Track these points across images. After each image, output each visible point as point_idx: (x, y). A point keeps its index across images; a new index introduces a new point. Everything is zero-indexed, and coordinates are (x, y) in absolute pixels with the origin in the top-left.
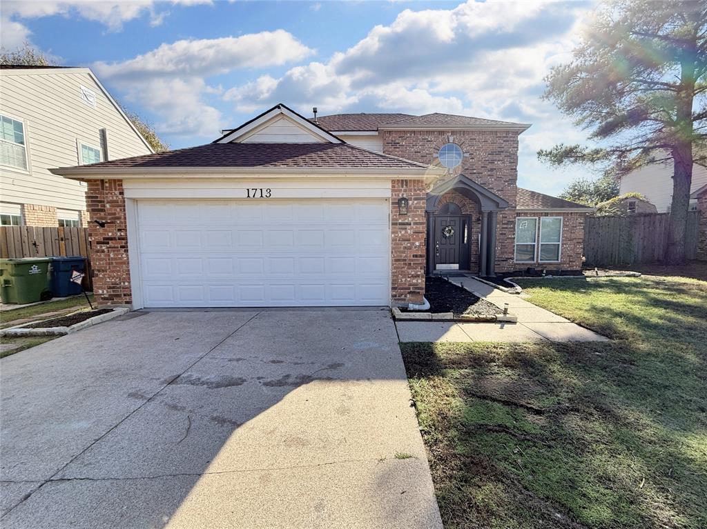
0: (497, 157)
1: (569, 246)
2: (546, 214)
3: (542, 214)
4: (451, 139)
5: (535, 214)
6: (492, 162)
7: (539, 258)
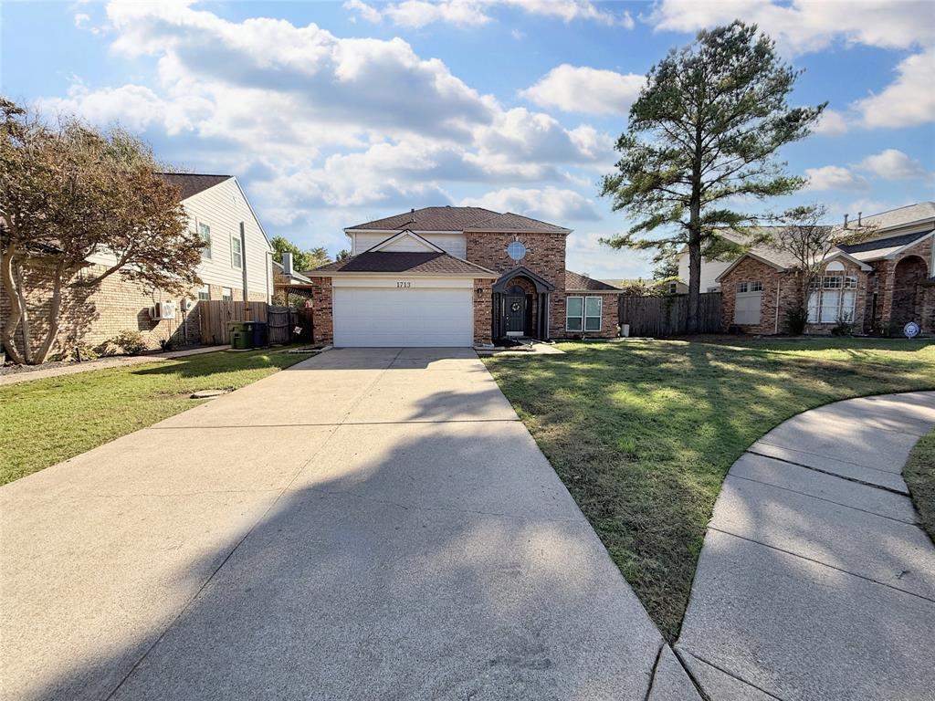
0: (551, 253)
1: (607, 319)
2: (590, 295)
3: (586, 295)
4: (517, 238)
5: (581, 295)
6: (547, 256)
7: (584, 328)
